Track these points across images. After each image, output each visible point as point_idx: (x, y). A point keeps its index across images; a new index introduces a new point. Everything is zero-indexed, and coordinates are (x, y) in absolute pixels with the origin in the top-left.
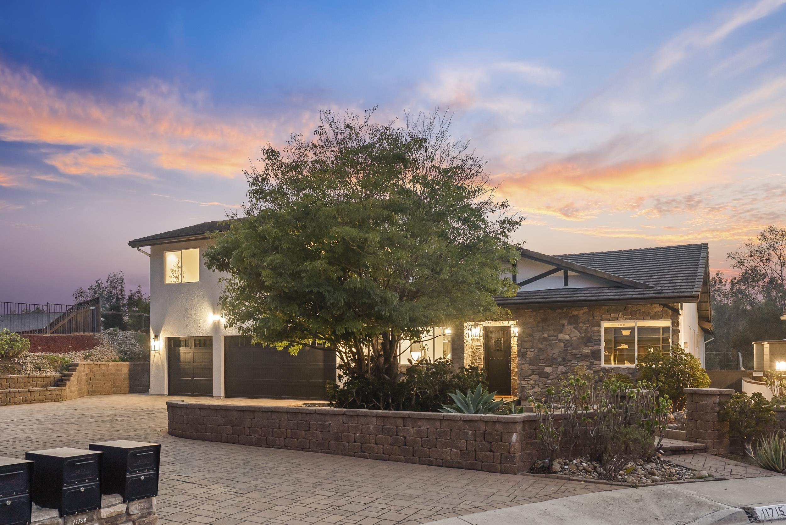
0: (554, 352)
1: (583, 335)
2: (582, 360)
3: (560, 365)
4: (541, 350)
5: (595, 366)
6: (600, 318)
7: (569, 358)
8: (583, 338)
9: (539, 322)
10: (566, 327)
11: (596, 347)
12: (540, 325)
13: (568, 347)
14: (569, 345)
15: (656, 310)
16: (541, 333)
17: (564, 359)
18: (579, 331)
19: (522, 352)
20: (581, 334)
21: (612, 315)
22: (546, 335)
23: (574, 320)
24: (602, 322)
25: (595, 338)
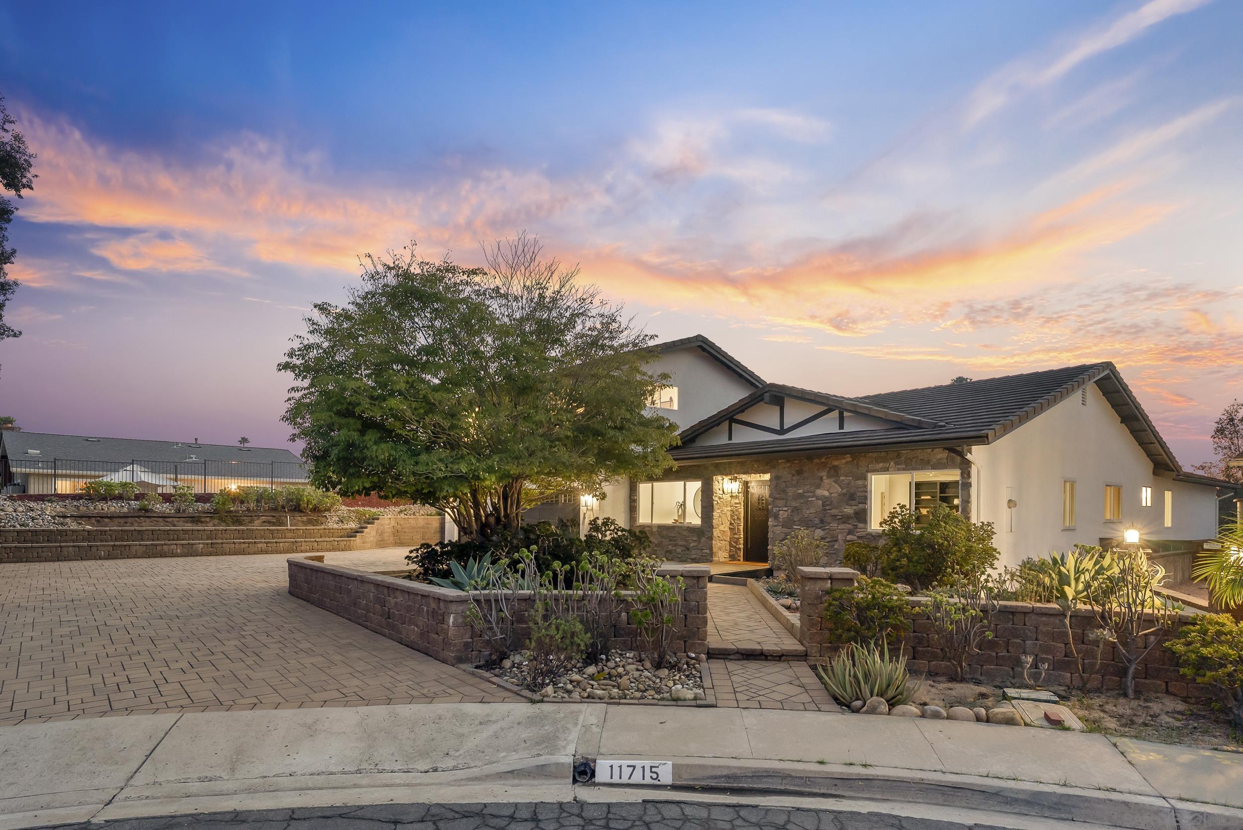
0: (809, 512)
1: (845, 491)
2: (844, 523)
3: (817, 528)
4: (796, 510)
5: (859, 530)
6: (866, 469)
7: (828, 519)
8: (845, 494)
9: (793, 475)
10: (825, 481)
11: (861, 506)
12: (795, 478)
13: (827, 505)
14: (828, 503)
15: (939, 456)
16: (795, 489)
17: (822, 521)
18: (840, 486)
19: (774, 511)
20: (842, 489)
21: (881, 465)
22: (801, 491)
23: (834, 472)
24: (869, 474)
25: (859, 494)
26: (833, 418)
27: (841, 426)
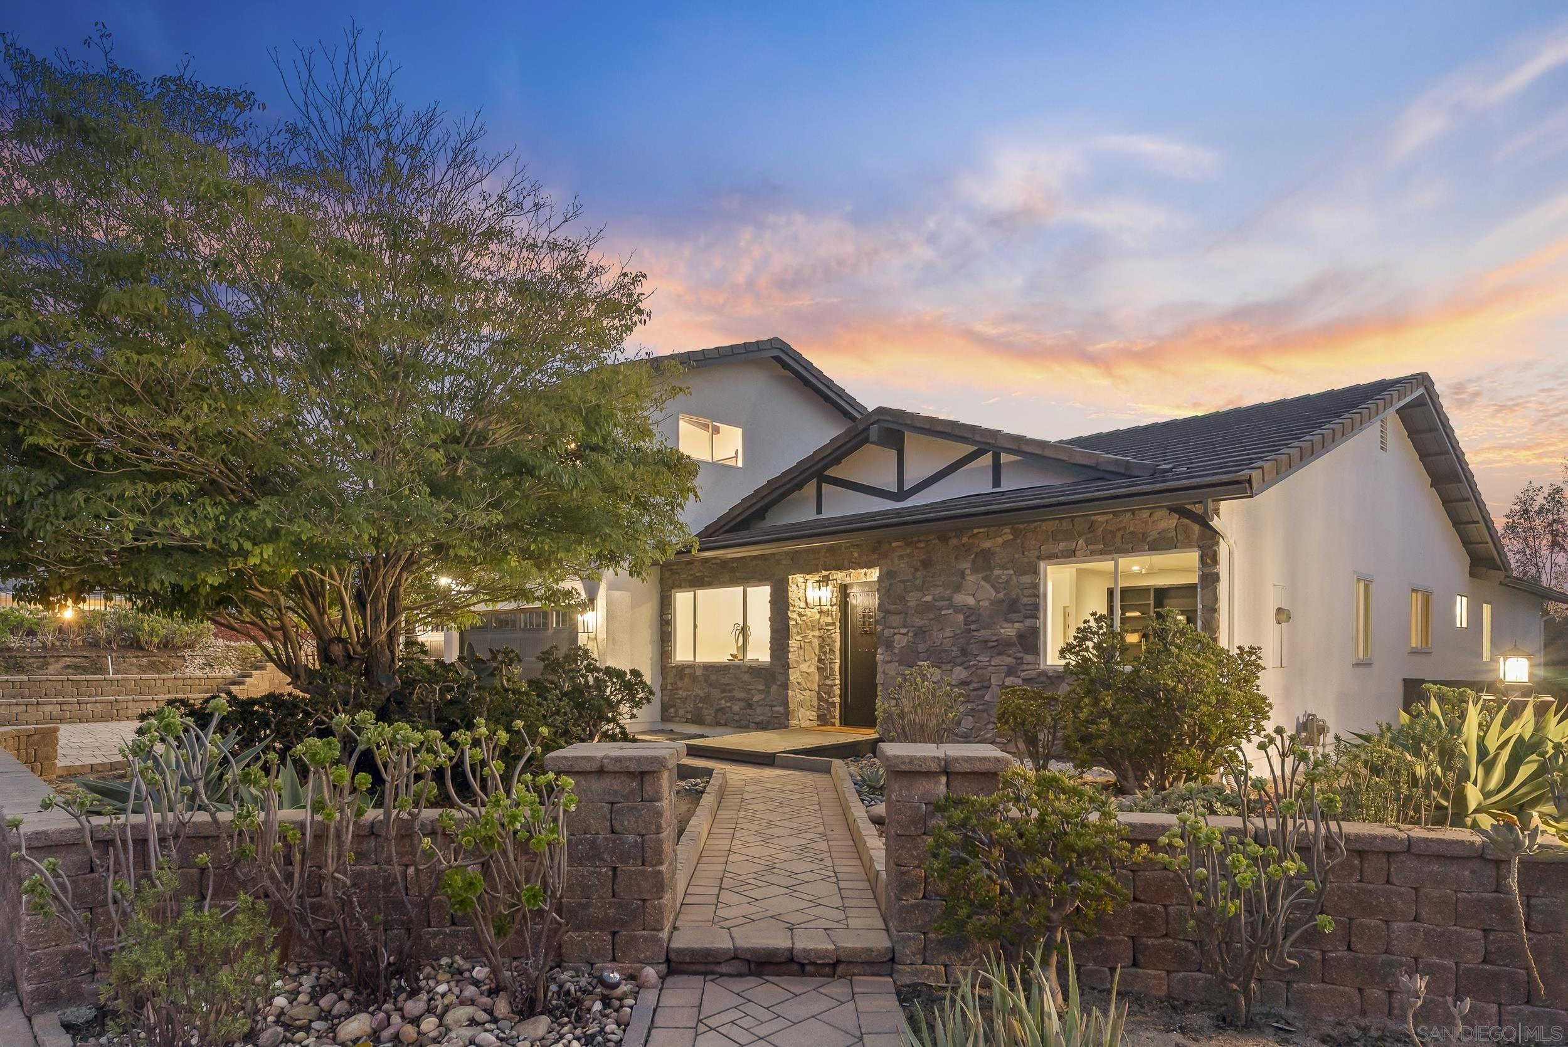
0: (943, 636)
1: (1001, 595)
2: (1000, 654)
3: (956, 665)
4: (921, 632)
5: (1025, 667)
6: (1036, 553)
7: (974, 648)
8: (1002, 601)
9: (916, 570)
10: (968, 578)
11: (1029, 622)
12: (918, 574)
13: (973, 622)
14: (973, 618)
15: (1162, 525)
16: (920, 594)
17: (964, 652)
18: (993, 586)
19: (886, 635)
20: (997, 592)
21: (1062, 546)
22: (929, 598)
23: (984, 561)
24: (1042, 564)
25: (1025, 600)
26: (982, 469)
27: (997, 482)
